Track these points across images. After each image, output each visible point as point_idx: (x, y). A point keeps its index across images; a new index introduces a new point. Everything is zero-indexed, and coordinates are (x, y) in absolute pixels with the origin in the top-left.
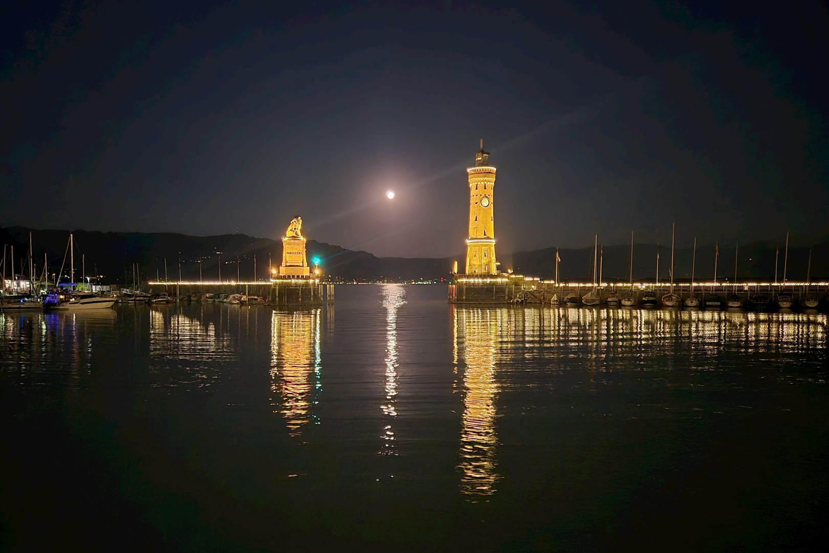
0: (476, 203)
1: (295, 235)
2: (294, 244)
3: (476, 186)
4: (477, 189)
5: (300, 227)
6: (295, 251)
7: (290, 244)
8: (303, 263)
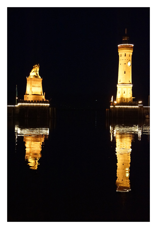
0: (125, 64)
1: (36, 75)
2: (37, 81)
3: (125, 54)
4: (125, 56)
5: (38, 70)
6: (37, 85)
7: (34, 80)
8: (41, 93)
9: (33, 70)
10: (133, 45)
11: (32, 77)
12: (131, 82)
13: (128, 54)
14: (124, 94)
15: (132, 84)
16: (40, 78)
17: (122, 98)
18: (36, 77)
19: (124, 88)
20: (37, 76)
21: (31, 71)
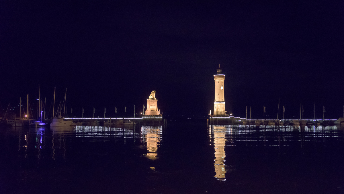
0: (219, 88)
1: (153, 98)
3: (218, 81)
5: (155, 94)
6: (153, 105)
7: (152, 101)
8: (157, 109)
9: (151, 95)
10: (224, 75)
11: (150, 99)
12: (224, 100)
13: (220, 81)
14: (219, 109)
15: (225, 102)
16: (156, 99)
17: (217, 112)
18: (153, 99)
19: (219, 104)
21: (149, 95)
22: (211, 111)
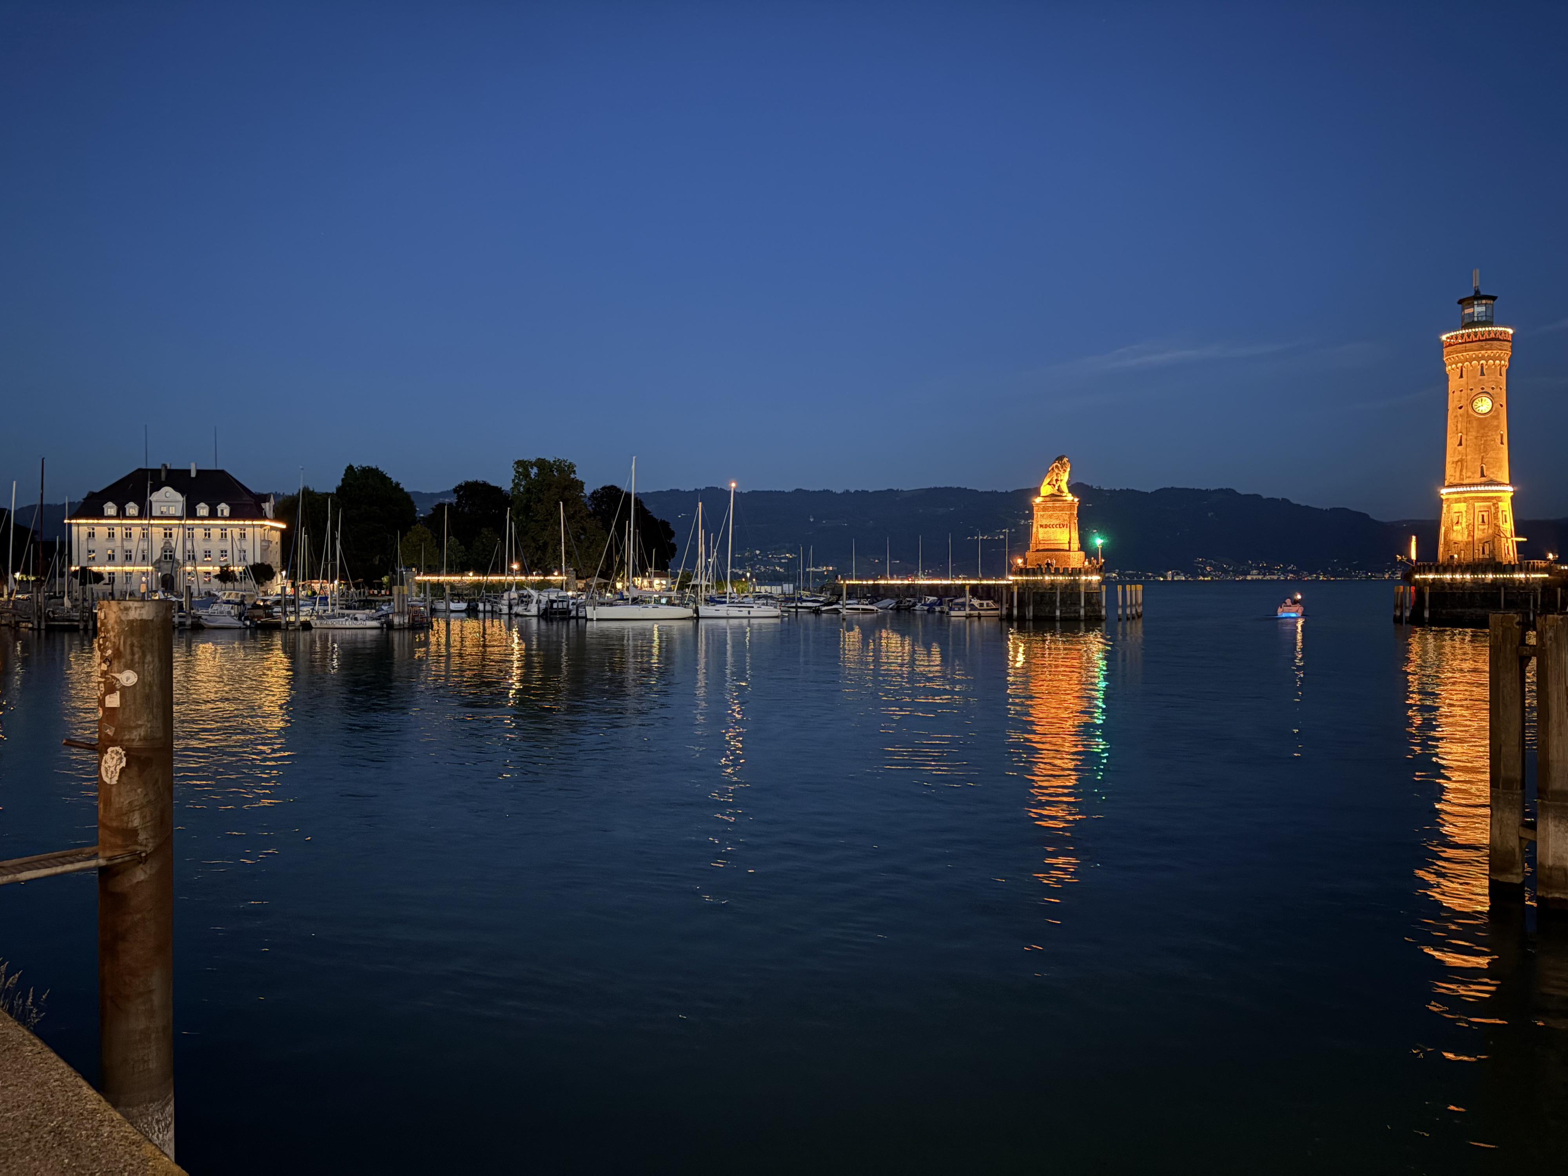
0: (1461, 408)
1: (1056, 492)
2: (1054, 508)
3: (1460, 370)
4: (1461, 376)
5: (1065, 477)
6: (1061, 522)
7: (1046, 509)
8: (1072, 543)
20: (1059, 494)
21: (1041, 482)
22: (1414, 538)
